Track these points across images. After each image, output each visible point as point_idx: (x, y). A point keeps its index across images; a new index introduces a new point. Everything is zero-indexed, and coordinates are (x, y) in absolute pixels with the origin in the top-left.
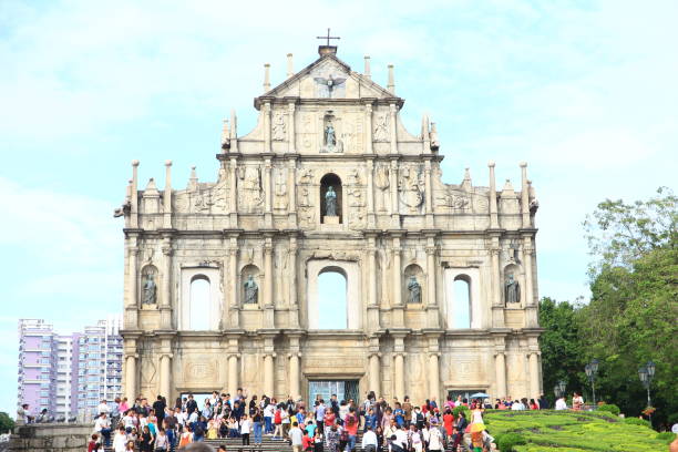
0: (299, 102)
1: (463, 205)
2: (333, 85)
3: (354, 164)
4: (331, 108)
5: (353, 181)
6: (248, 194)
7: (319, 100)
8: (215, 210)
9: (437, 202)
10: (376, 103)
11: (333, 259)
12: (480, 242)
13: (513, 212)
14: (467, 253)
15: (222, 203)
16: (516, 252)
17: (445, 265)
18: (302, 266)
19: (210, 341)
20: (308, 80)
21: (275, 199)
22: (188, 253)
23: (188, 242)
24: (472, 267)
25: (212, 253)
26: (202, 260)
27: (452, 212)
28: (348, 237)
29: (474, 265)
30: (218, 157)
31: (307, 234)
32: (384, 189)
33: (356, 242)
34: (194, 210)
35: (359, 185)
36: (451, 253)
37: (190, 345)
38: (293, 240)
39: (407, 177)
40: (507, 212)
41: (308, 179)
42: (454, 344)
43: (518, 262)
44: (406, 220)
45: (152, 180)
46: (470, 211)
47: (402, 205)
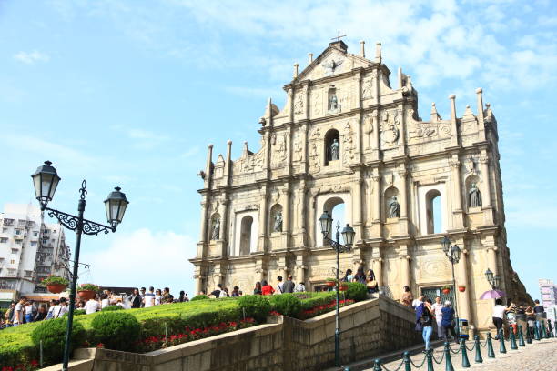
0: (311, 84)
1: (430, 134)
2: (335, 66)
3: (347, 119)
4: (333, 83)
5: (347, 131)
6: (276, 154)
7: (325, 78)
8: (256, 169)
9: (409, 135)
10: (363, 72)
11: (333, 192)
12: (445, 161)
13: (472, 132)
14: (434, 171)
15: (261, 164)
16: (475, 165)
17: (418, 185)
18: (312, 200)
19: (249, 262)
20: (319, 68)
21: (295, 155)
22: (239, 201)
23: (239, 194)
24: (439, 182)
25: (253, 199)
26: (247, 205)
27: (421, 141)
28: (342, 174)
29: (441, 181)
30: (259, 131)
31: (314, 176)
32: (370, 133)
33: (348, 176)
34: (244, 171)
35: (351, 133)
36: (421, 174)
37: (236, 266)
38: (302, 182)
39: (386, 121)
40: (466, 133)
41: (316, 136)
42: (425, 247)
43: (478, 172)
44: (386, 153)
45: (221, 155)
46: (436, 138)
47: (382, 143)
